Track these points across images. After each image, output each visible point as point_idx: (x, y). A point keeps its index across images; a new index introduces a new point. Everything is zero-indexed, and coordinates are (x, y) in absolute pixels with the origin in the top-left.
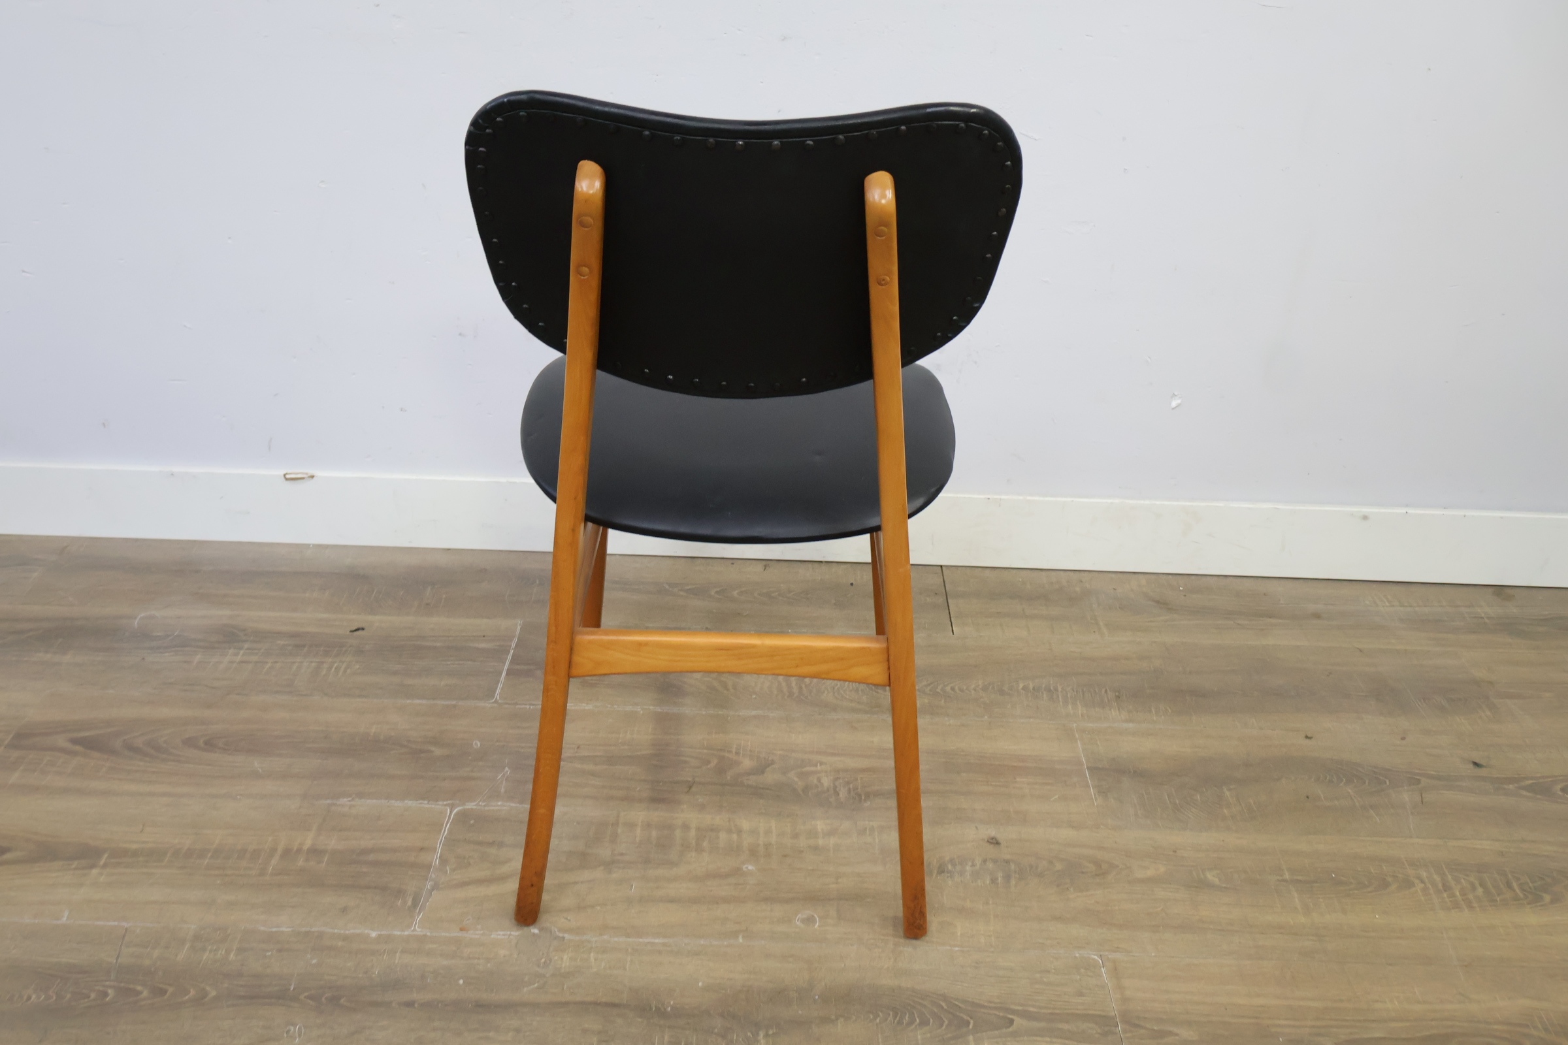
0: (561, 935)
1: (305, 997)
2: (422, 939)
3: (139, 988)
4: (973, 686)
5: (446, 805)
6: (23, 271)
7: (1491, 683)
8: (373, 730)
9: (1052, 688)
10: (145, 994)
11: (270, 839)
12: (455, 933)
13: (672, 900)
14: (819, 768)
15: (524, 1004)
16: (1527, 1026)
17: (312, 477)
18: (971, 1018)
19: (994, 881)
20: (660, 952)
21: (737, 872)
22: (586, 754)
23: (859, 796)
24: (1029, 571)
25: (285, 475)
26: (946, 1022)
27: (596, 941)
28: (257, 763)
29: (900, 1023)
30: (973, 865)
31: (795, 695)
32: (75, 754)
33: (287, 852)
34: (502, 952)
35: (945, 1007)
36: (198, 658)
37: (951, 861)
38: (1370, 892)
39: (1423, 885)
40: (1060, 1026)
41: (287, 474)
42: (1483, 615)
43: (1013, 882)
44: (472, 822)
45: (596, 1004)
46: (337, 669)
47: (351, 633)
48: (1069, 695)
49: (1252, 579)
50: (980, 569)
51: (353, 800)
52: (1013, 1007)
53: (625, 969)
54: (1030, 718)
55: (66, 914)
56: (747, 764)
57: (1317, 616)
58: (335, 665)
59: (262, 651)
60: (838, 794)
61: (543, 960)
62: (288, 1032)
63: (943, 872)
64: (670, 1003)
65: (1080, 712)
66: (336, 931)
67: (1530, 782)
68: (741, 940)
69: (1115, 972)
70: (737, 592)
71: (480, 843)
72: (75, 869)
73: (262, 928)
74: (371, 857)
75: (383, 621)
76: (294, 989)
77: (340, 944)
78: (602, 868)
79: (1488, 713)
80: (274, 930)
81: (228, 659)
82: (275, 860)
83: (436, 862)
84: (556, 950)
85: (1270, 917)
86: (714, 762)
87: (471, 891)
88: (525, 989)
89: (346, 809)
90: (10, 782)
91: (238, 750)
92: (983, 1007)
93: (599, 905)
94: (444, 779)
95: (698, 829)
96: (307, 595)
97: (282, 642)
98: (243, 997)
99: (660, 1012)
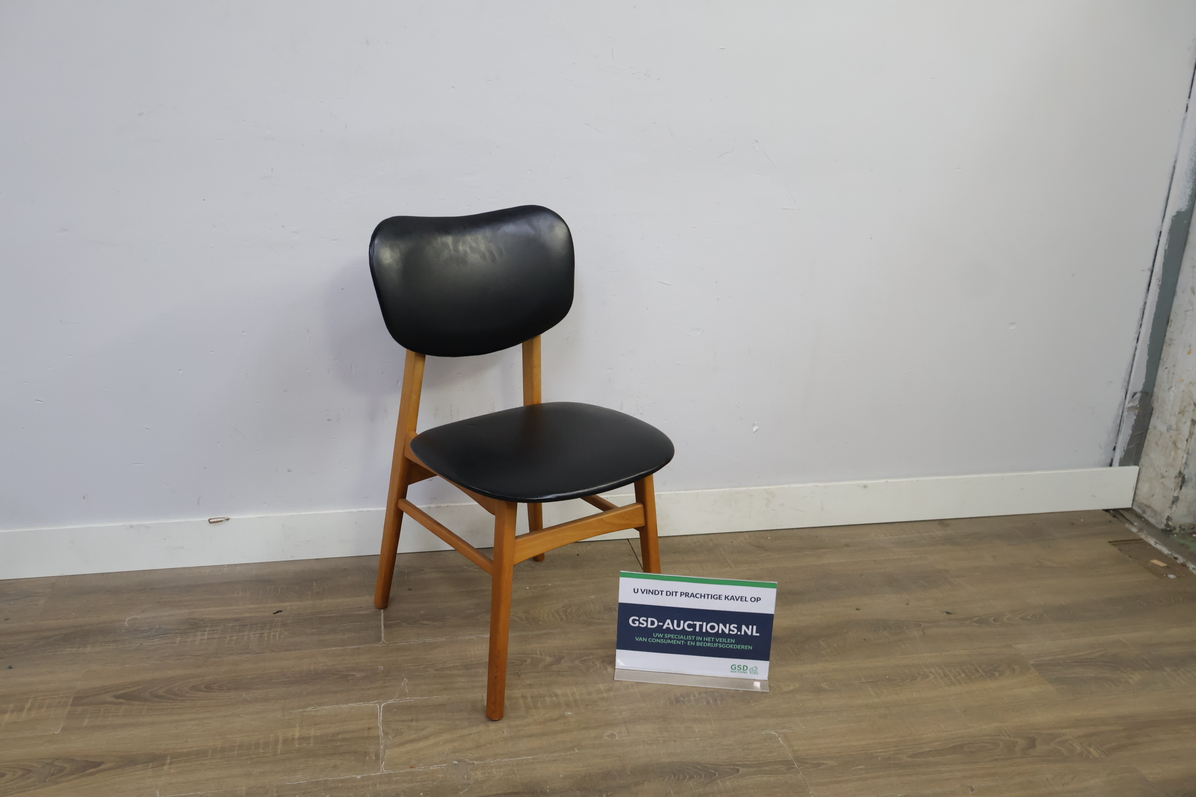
0: (471, 762)
2: (389, 775)
5: (375, 703)
7: (947, 571)
8: (312, 668)
11: (272, 735)
12: (408, 770)
13: (530, 736)
14: (591, 657)
16: (999, 735)
17: (228, 519)
18: (716, 771)
19: (708, 702)
20: (533, 763)
21: (562, 717)
22: (451, 665)
24: (680, 537)
25: (209, 520)
26: (703, 776)
27: (493, 763)
28: (245, 695)
29: (678, 779)
30: (694, 697)
31: (564, 620)
32: (121, 703)
33: (285, 741)
34: (440, 776)
35: (700, 768)
36: (178, 640)
37: (681, 695)
38: (908, 682)
39: (934, 676)
40: (765, 768)
41: (210, 519)
42: (935, 536)
43: (719, 702)
44: (395, 710)
46: (274, 636)
47: (275, 615)
51: (315, 708)
52: (737, 763)
53: (515, 774)
56: (549, 659)
57: (847, 545)
58: (272, 634)
59: (220, 631)
61: (466, 777)
63: (678, 702)
64: (547, 787)
66: (334, 778)
67: (976, 619)
68: (577, 751)
69: (786, 738)
71: (404, 721)
72: (152, 768)
73: (288, 783)
74: (340, 737)
75: (291, 606)
77: (340, 785)
78: (482, 725)
79: (948, 586)
80: (296, 783)
81: (199, 638)
82: (280, 746)
83: (381, 734)
84: (472, 771)
85: (859, 702)
86: (529, 661)
87: (409, 747)
88: (461, 793)
89: (314, 713)
90: (84, 725)
91: (229, 689)
92: (722, 765)
93: (489, 744)
94: (368, 689)
95: (532, 697)
96: (235, 595)
97: (230, 625)
99: (543, 793)
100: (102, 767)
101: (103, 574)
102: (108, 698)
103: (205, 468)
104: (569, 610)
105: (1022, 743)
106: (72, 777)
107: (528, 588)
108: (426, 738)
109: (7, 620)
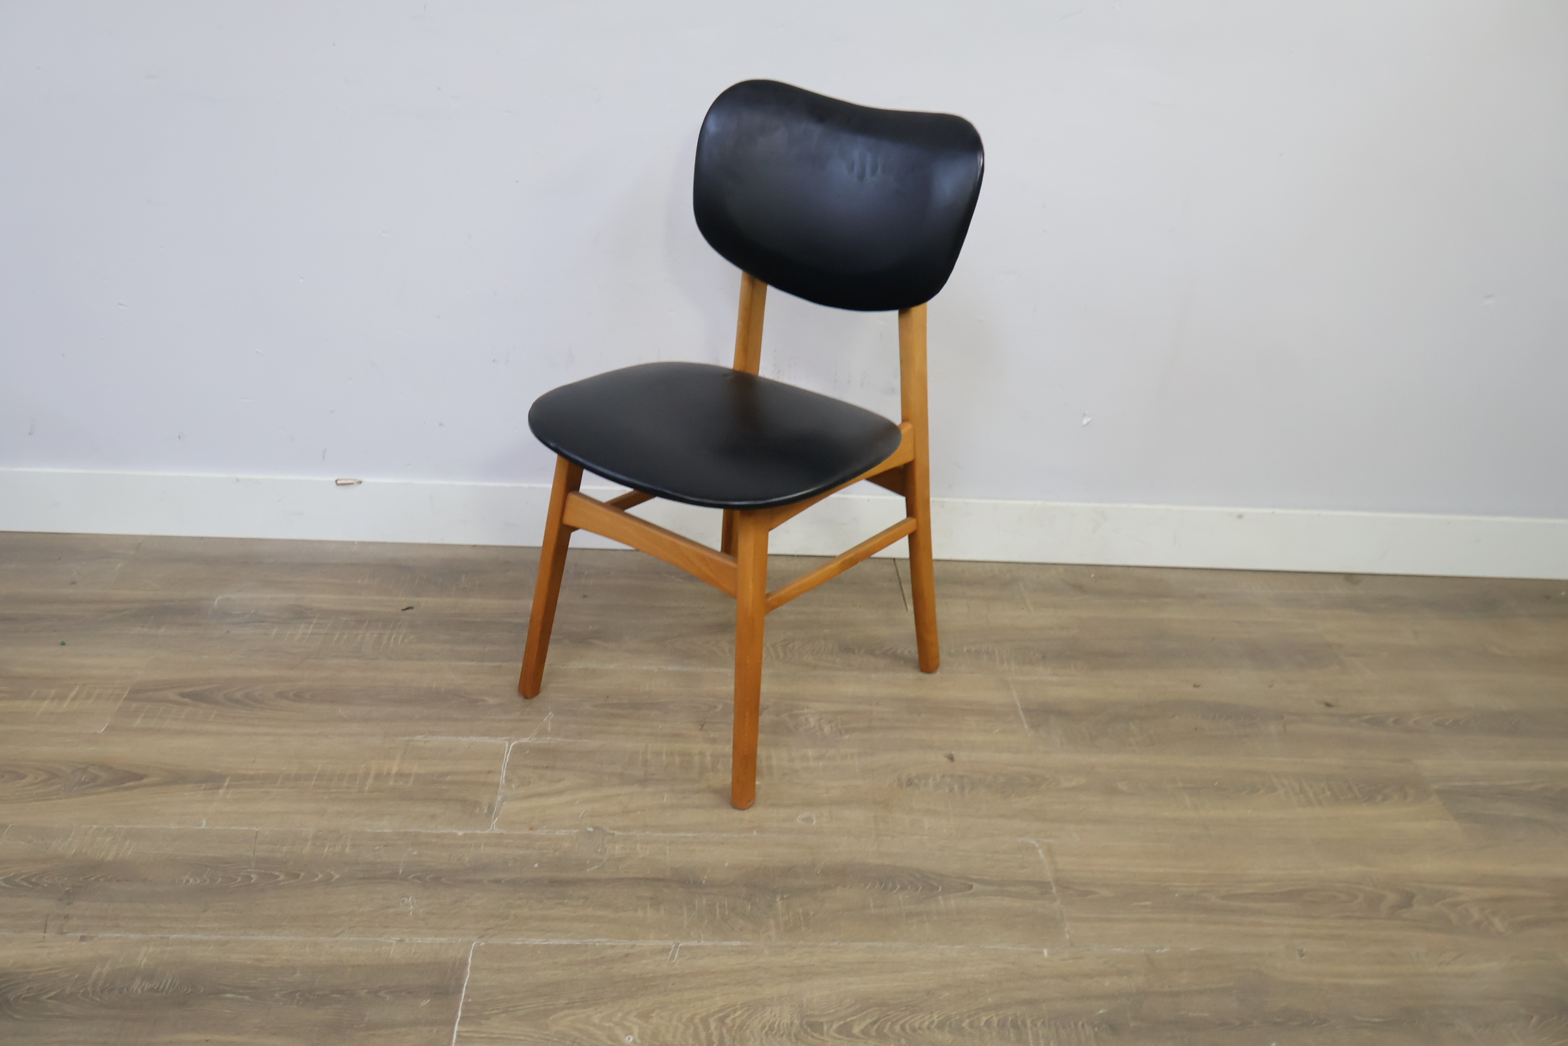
0: (611, 832)
1: (412, 878)
2: (500, 836)
3: (277, 873)
5: (504, 740)
6: (120, 304)
7: (1341, 646)
8: (435, 685)
9: (990, 651)
10: (282, 877)
11: (363, 766)
12: (526, 832)
13: (697, 806)
14: (806, 711)
15: (589, 880)
16: (1361, 884)
17: (360, 482)
18: (940, 884)
19: (951, 790)
20: (692, 843)
22: (615, 702)
23: (840, 731)
25: (336, 481)
26: (921, 887)
27: (640, 836)
28: (341, 711)
29: (885, 888)
30: (935, 779)
31: (781, 658)
32: (185, 704)
33: (378, 776)
34: (566, 845)
35: (919, 877)
36: (275, 631)
37: (917, 777)
38: (1244, 795)
39: (1285, 790)
40: (1009, 888)
41: (338, 480)
42: (1336, 596)
43: (967, 791)
44: (528, 752)
45: (646, 879)
46: (396, 639)
47: (403, 611)
48: (1004, 657)
51: (426, 737)
52: (971, 876)
53: (666, 855)
54: (974, 673)
55: (204, 822)
57: (1203, 596)
58: (394, 636)
59: (329, 625)
60: (823, 730)
61: (599, 850)
62: (403, 901)
63: (911, 785)
64: (703, 878)
65: (1014, 669)
66: (429, 831)
67: (1368, 717)
68: (755, 834)
69: (1050, 851)
71: (536, 768)
72: (205, 789)
73: (369, 830)
74: (449, 778)
75: (429, 602)
76: (402, 872)
77: (434, 840)
78: (638, 784)
79: (1338, 668)
80: (379, 831)
81: (301, 631)
82: (370, 781)
83: (502, 780)
84: (610, 843)
85: (1167, 813)
86: (720, 707)
87: (534, 802)
88: (588, 870)
89: (422, 744)
90: (135, 726)
91: (323, 701)
92: (950, 877)
93: (640, 810)
94: (500, 721)
96: (360, 581)
97: (344, 619)
98: (363, 878)
99: (697, 884)
100: (145, 781)
101: (202, 538)
102: (171, 694)
103: (332, 412)
104: (790, 646)
105: (1392, 898)
106: (106, 789)
108: (560, 793)
109: (73, 583)
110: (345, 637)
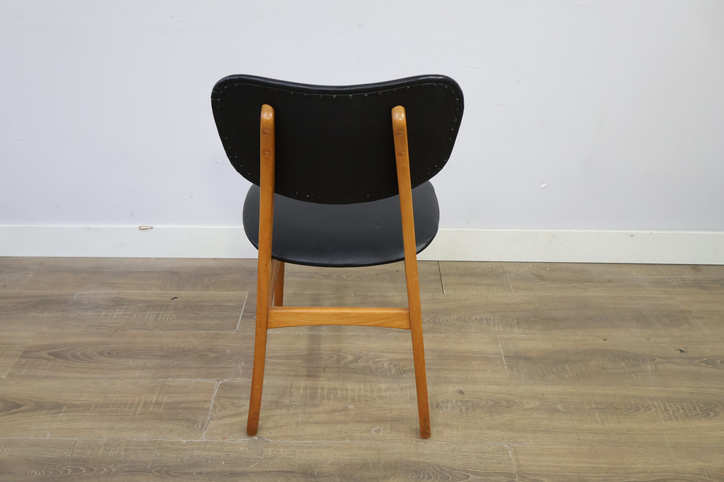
0: (267, 440)
1: (155, 471)
2: (206, 443)
3: (82, 468)
4: (452, 319)
5: (215, 380)
7: (689, 312)
8: (182, 346)
9: (488, 319)
10: (84, 471)
11: (138, 398)
12: (220, 440)
13: (317, 423)
14: (382, 359)
15: (252, 473)
16: (701, 475)
17: (152, 228)
18: (450, 475)
19: (461, 410)
20: (312, 447)
21: (345, 409)
22: (278, 355)
23: (400, 371)
24: (478, 263)
25: (139, 227)
26: (439, 477)
27: (283, 443)
28: (131, 363)
29: (418, 478)
30: (452, 404)
32: (50, 360)
33: (145, 404)
34: (241, 449)
35: (439, 470)
36: (104, 313)
37: (442, 402)
38: (631, 413)
39: (655, 409)
40: (490, 478)
41: (140, 227)
42: (687, 279)
43: (470, 411)
44: (227, 388)
45: (283, 472)
46: (166, 317)
47: (172, 300)
48: (496, 322)
49: (580, 264)
50: (456, 262)
51: (174, 379)
52: (469, 470)
53: (296, 455)
54: (478, 333)
55: (49, 434)
56: (350, 358)
57: (610, 281)
58: (165, 315)
59: (132, 309)
60: (391, 371)
61: (260, 452)
63: (438, 407)
64: (316, 471)
65: (501, 330)
66: (168, 440)
67: (705, 359)
68: (347, 441)
69: (515, 452)
70: (345, 276)
71: (231, 398)
72: (52, 414)
73: (135, 440)
74: (183, 405)
75: (185, 294)
76: (150, 467)
77: (170, 446)
78: (285, 408)
79: (687, 326)
80: (141, 440)
81: (117, 313)
82: (140, 408)
83: (211, 407)
84: (265, 447)
85: (585, 426)
86: (336, 357)
87: (227, 420)
88: (252, 465)
89: (171, 383)
90: (22, 374)
91: (122, 357)
92: (456, 470)
93: (284, 426)
94: (214, 368)
95: (328, 389)
96: (151, 282)
97: (141, 305)
98: (128, 471)
99: (312, 475)
100: (22, 408)
101: (74, 258)
103: (134, 192)
106: (1, 414)
107: (352, 295)
108: (242, 414)
109: (5, 287)
110: (139, 316)
